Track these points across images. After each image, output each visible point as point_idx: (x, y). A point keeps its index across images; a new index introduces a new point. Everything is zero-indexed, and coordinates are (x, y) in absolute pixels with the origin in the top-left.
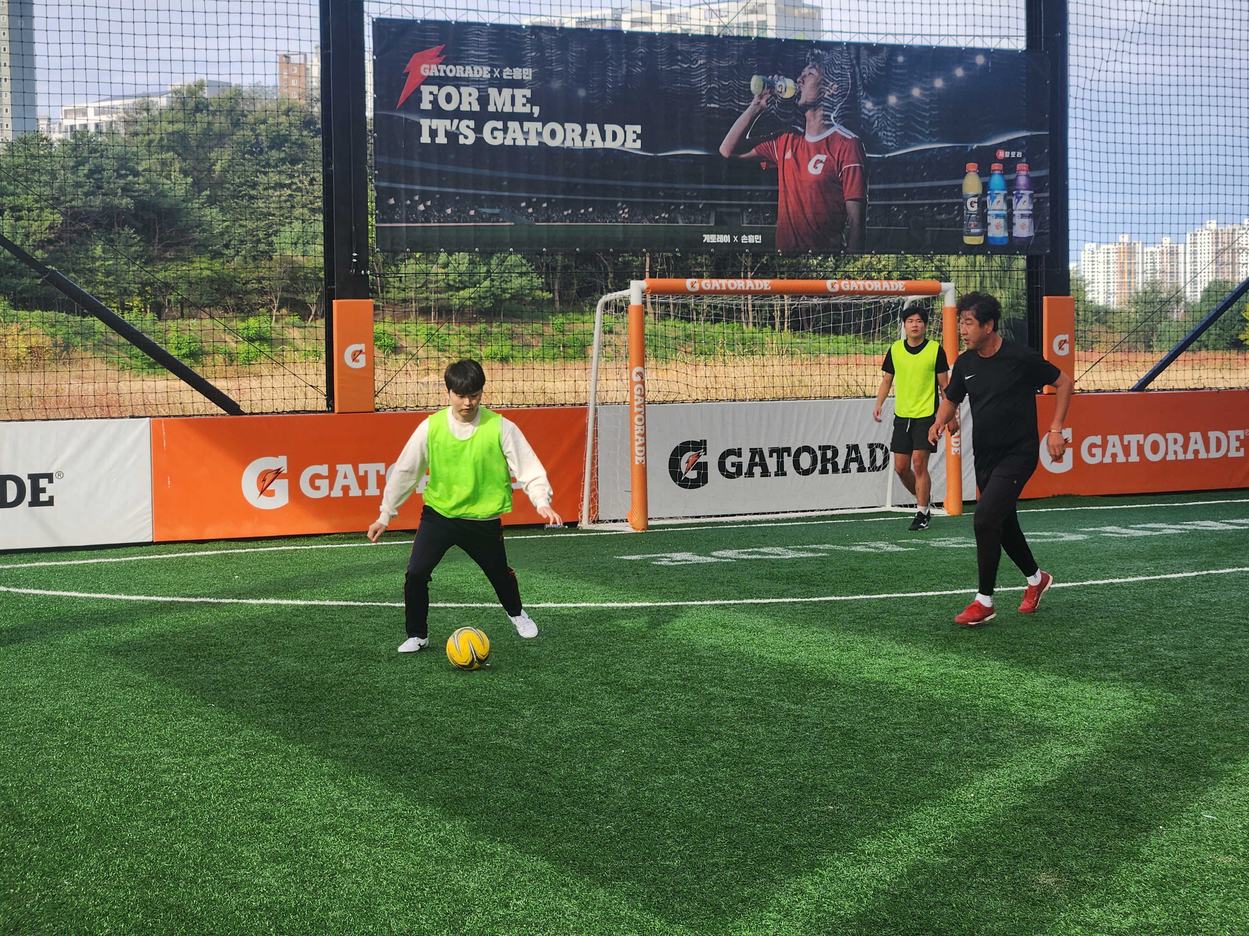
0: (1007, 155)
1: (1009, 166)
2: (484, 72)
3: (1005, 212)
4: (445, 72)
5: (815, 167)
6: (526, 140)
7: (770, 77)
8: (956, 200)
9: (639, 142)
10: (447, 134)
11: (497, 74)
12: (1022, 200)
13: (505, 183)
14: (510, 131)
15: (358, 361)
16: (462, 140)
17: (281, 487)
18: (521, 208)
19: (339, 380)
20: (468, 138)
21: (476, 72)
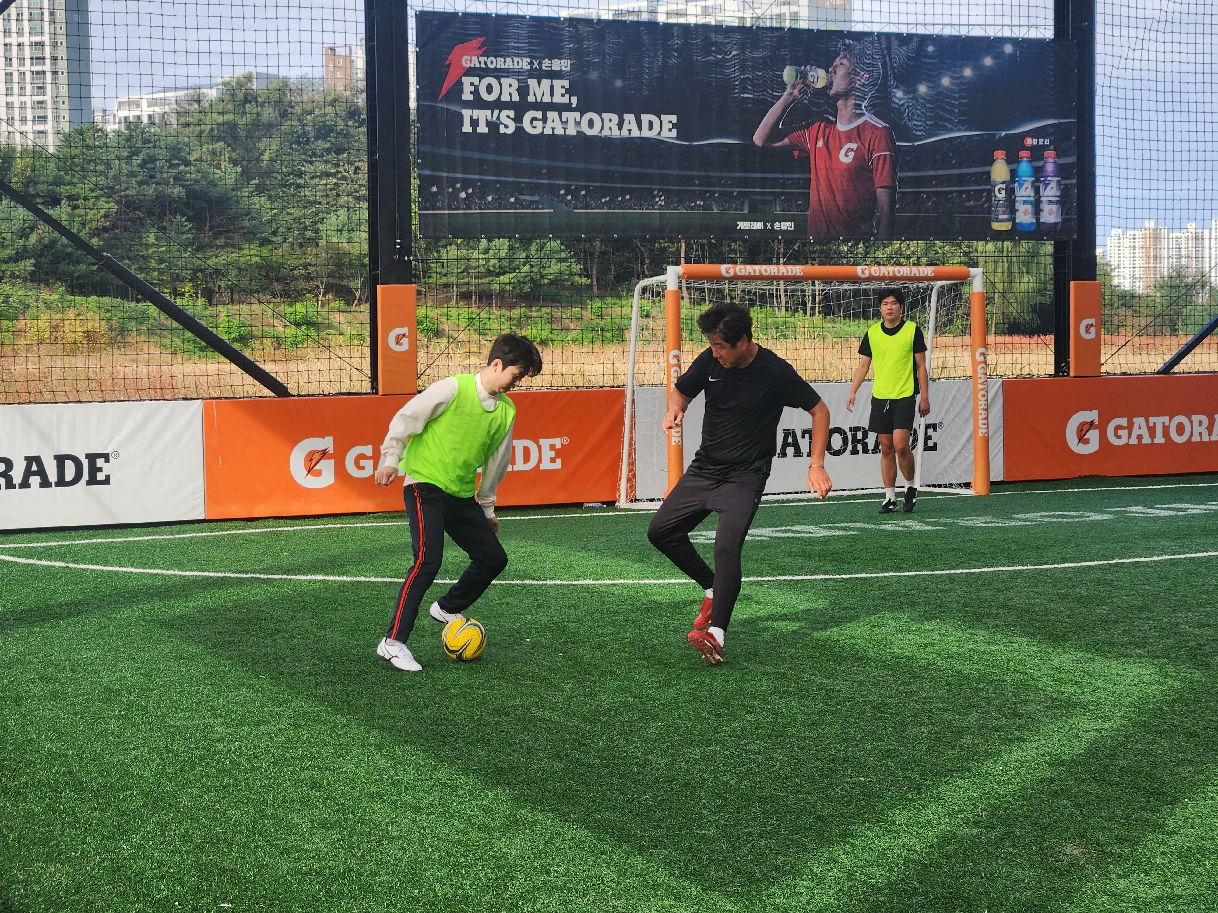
0: (1035, 143)
1: (1037, 153)
2: (524, 64)
3: (1033, 199)
4: (486, 63)
5: (846, 155)
6: (565, 129)
7: (803, 68)
8: (984, 187)
9: (675, 131)
10: (488, 123)
11: (536, 65)
12: (1049, 187)
13: (545, 171)
14: (549, 121)
15: (401, 344)
16: (502, 130)
17: (327, 467)
18: (559, 195)
19: (383, 362)
20: (508, 127)
21: (516, 63)
